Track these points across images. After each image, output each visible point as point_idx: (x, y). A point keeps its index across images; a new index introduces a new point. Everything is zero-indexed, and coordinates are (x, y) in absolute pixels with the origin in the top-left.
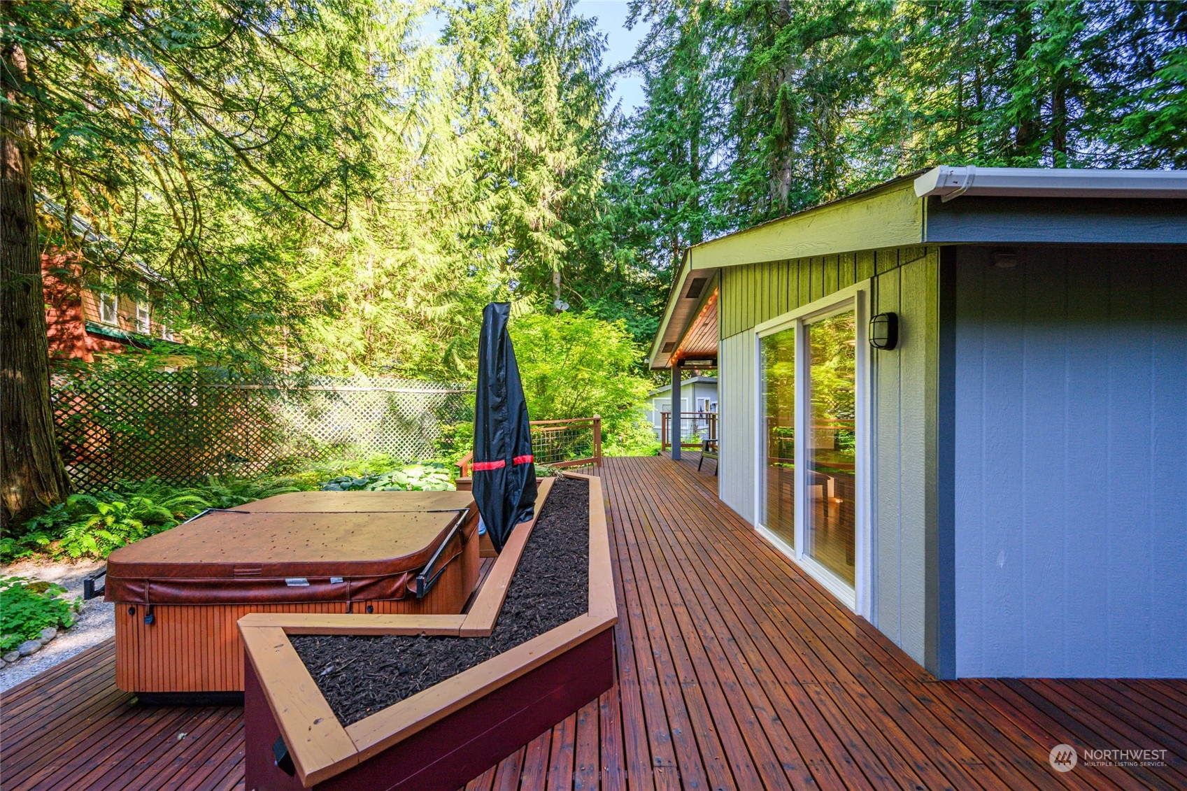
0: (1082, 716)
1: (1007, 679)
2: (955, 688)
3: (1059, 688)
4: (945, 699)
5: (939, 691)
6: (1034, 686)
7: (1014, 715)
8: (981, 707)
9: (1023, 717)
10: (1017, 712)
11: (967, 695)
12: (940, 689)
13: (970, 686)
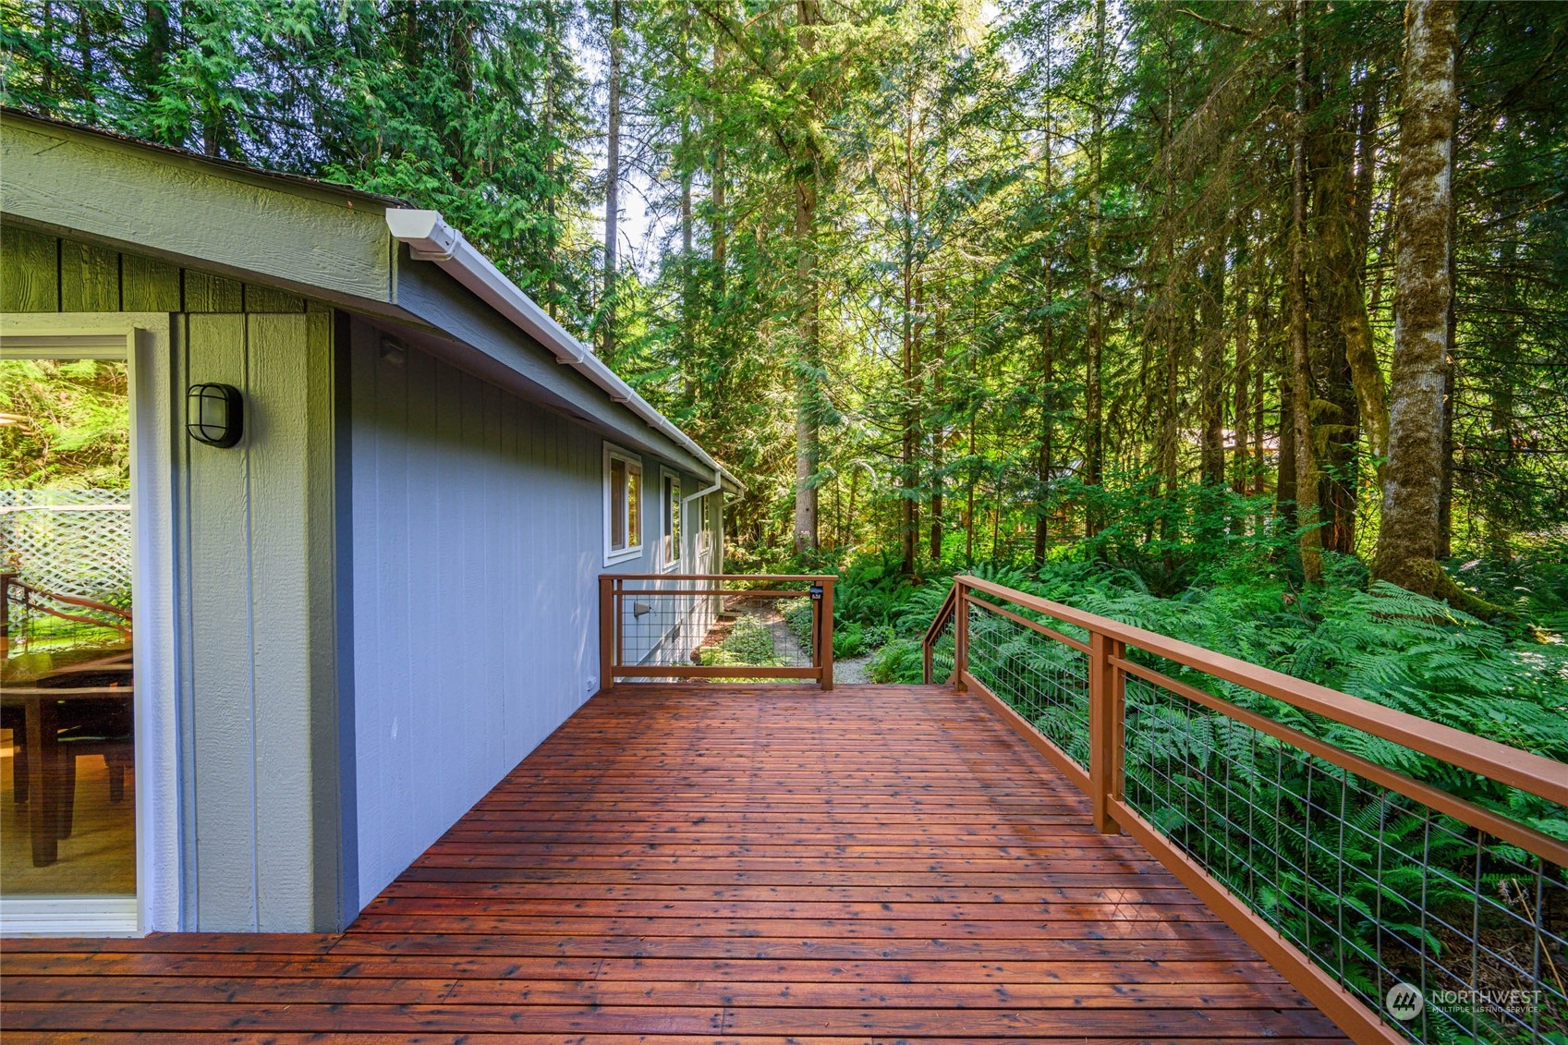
0: (479, 862)
1: (402, 875)
2: (366, 925)
3: (447, 849)
4: (368, 949)
5: (353, 945)
6: (427, 863)
7: (439, 906)
8: (407, 924)
9: (446, 902)
10: (437, 901)
11: (385, 924)
12: (351, 942)
13: (378, 911)
